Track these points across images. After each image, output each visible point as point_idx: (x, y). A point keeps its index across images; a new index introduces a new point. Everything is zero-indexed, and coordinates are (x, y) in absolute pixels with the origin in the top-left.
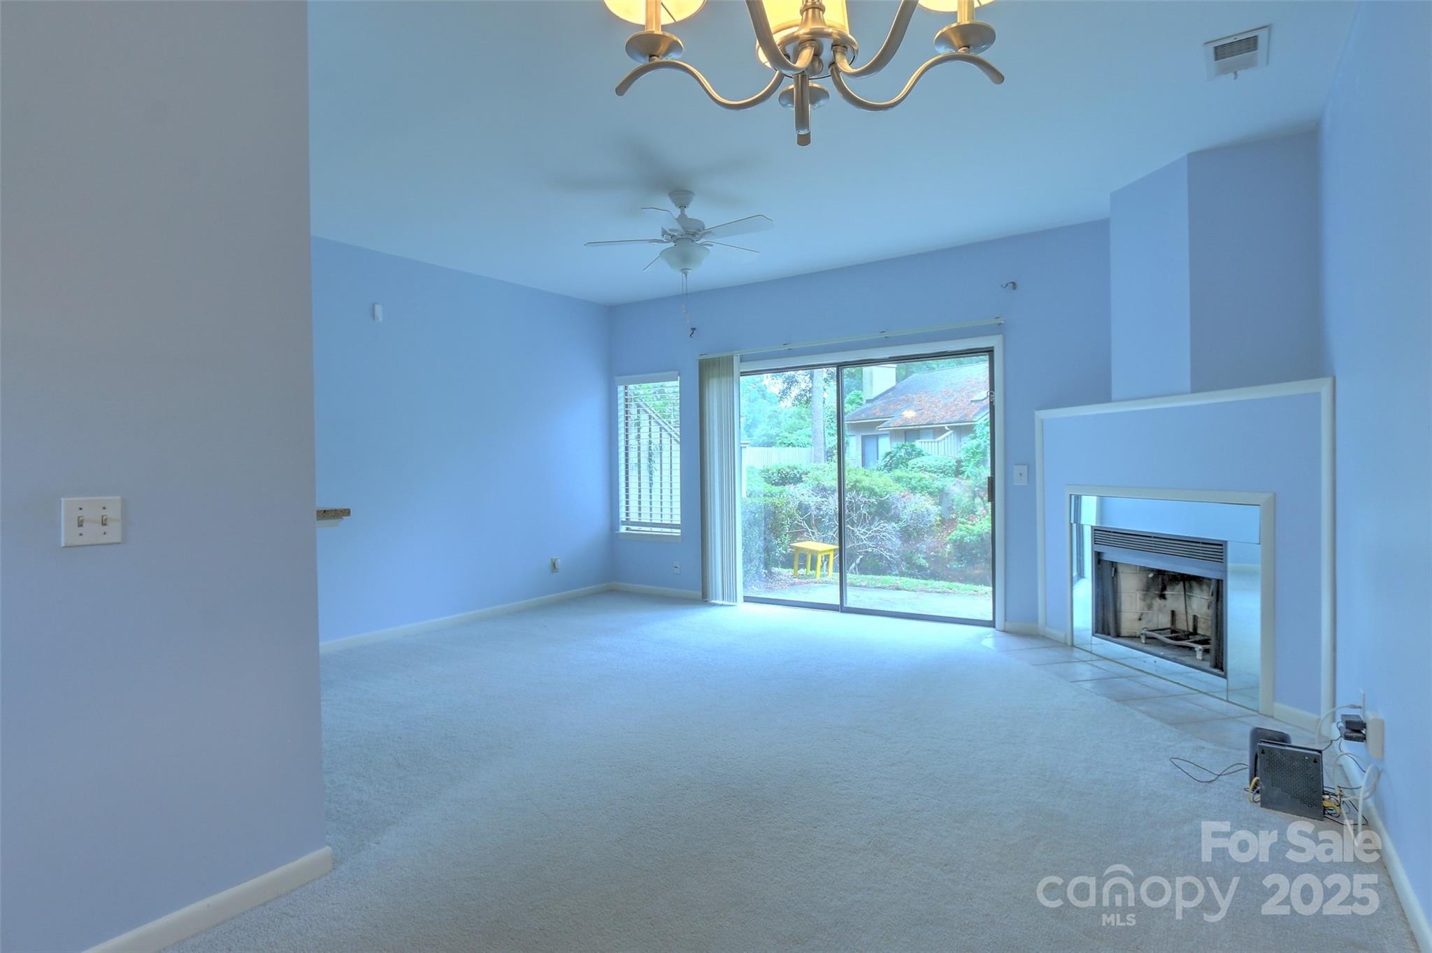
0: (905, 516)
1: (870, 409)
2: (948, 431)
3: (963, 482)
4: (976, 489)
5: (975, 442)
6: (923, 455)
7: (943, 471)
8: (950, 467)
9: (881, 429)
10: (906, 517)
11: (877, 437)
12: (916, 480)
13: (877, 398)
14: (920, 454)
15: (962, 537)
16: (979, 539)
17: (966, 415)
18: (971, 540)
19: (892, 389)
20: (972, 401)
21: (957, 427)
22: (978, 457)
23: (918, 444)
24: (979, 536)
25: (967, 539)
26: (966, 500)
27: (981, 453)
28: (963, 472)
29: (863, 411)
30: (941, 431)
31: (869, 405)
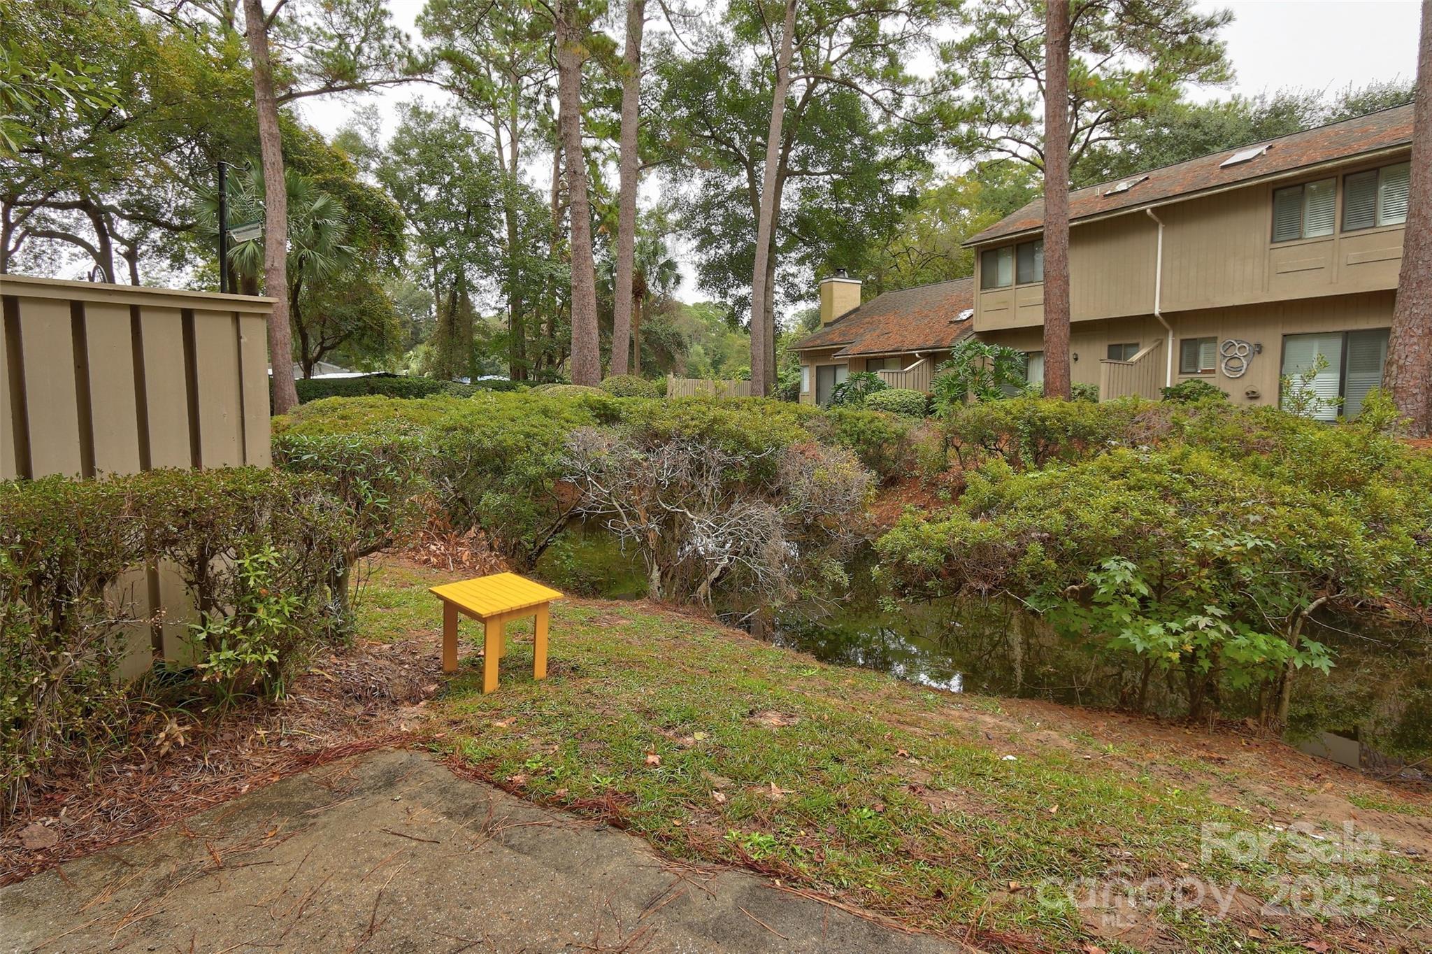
0: (801, 489)
1: (827, 333)
2: (918, 359)
3: (931, 424)
4: (949, 435)
5: (952, 372)
6: (885, 389)
7: (908, 410)
8: (918, 404)
9: (837, 358)
10: (799, 493)
11: (835, 368)
12: (866, 420)
13: (836, 321)
14: (880, 387)
15: (905, 550)
16: (942, 558)
17: (942, 340)
18: (923, 560)
19: (857, 310)
20: (951, 322)
21: (933, 353)
22: (954, 392)
23: (880, 375)
24: (941, 550)
25: (912, 557)
26: (935, 449)
27: (959, 385)
28: (934, 411)
29: (819, 337)
30: (907, 359)
31: (827, 329)
